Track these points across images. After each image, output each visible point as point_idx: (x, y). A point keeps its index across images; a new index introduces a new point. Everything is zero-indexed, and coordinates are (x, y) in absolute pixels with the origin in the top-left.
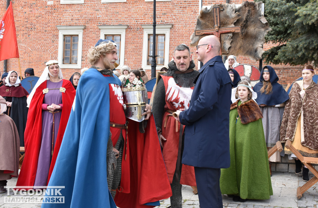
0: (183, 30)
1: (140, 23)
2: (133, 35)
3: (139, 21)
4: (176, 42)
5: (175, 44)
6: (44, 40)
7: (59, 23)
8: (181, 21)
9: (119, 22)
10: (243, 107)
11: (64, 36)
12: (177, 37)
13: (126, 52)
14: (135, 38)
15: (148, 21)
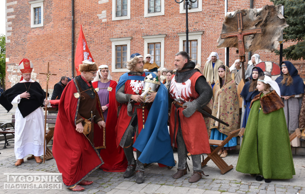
0: (212, 35)
1: (176, 32)
2: (170, 42)
3: (175, 30)
4: (207, 46)
5: (206, 47)
6: (101, 51)
7: (112, 36)
8: (210, 27)
9: (159, 32)
10: (265, 98)
11: (116, 46)
12: (208, 41)
13: (165, 57)
14: (173, 45)
15: (182, 30)
